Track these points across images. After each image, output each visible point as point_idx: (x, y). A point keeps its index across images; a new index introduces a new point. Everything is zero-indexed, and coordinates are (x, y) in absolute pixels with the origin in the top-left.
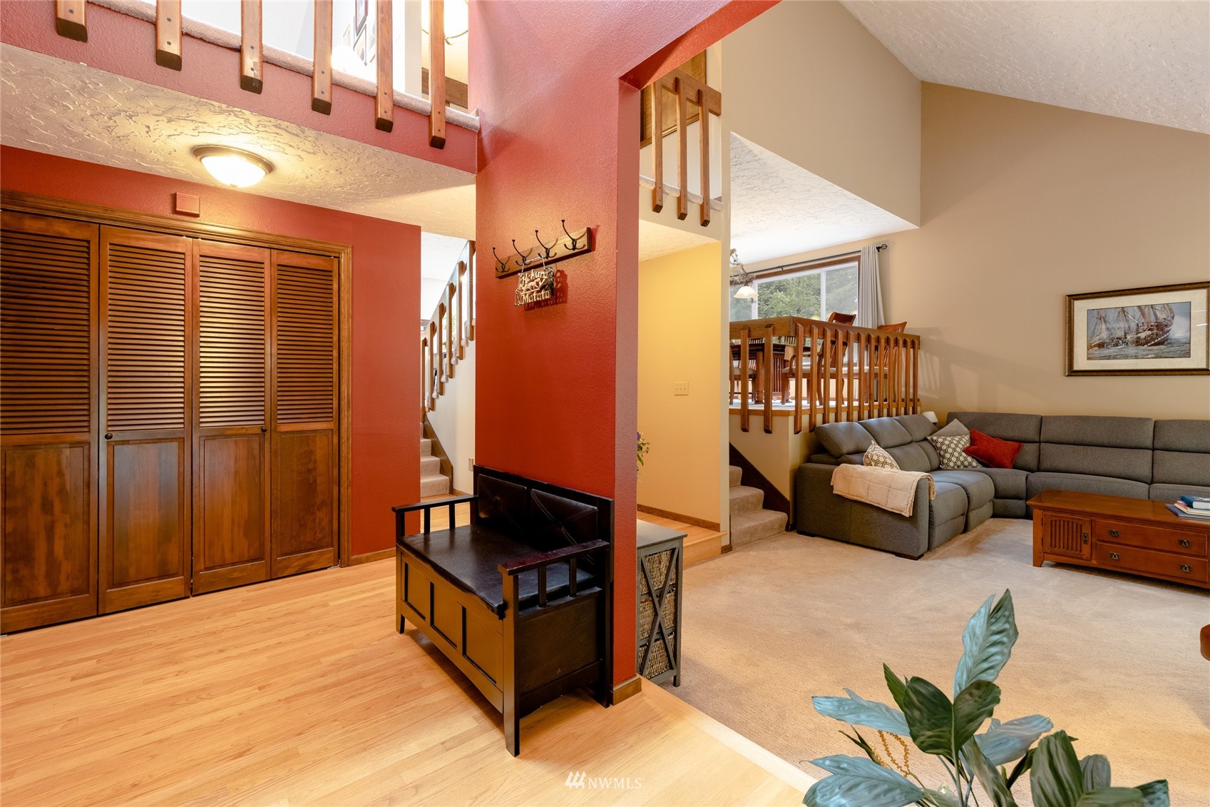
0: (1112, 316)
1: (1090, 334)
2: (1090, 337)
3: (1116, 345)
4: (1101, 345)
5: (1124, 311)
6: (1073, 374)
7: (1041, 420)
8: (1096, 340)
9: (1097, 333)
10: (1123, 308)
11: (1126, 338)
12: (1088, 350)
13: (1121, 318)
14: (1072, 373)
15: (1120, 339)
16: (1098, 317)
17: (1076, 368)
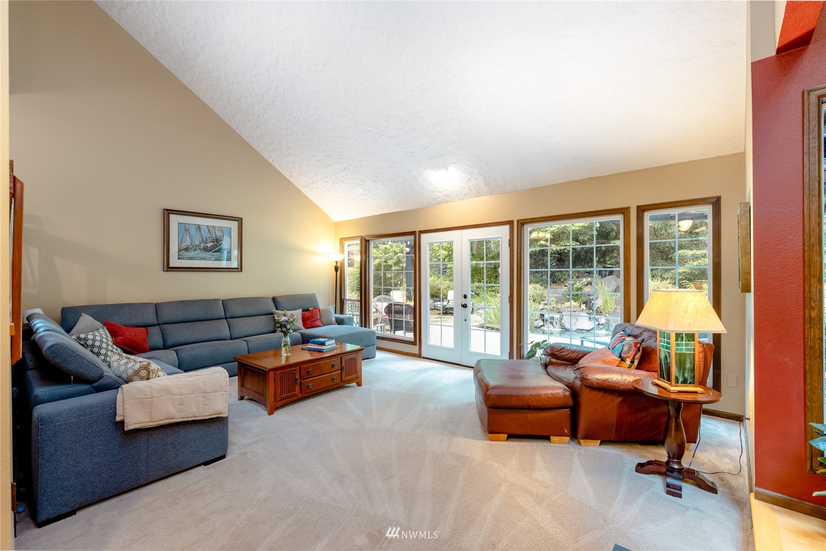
0: (193, 230)
1: (180, 242)
2: (180, 243)
3: (195, 250)
4: (187, 249)
5: (199, 228)
6: (169, 270)
7: (157, 307)
8: (184, 246)
9: (184, 240)
10: (199, 225)
11: (200, 246)
12: (179, 252)
13: (197, 232)
14: (168, 268)
15: (197, 246)
16: (184, 229)
17: (171, 265)
